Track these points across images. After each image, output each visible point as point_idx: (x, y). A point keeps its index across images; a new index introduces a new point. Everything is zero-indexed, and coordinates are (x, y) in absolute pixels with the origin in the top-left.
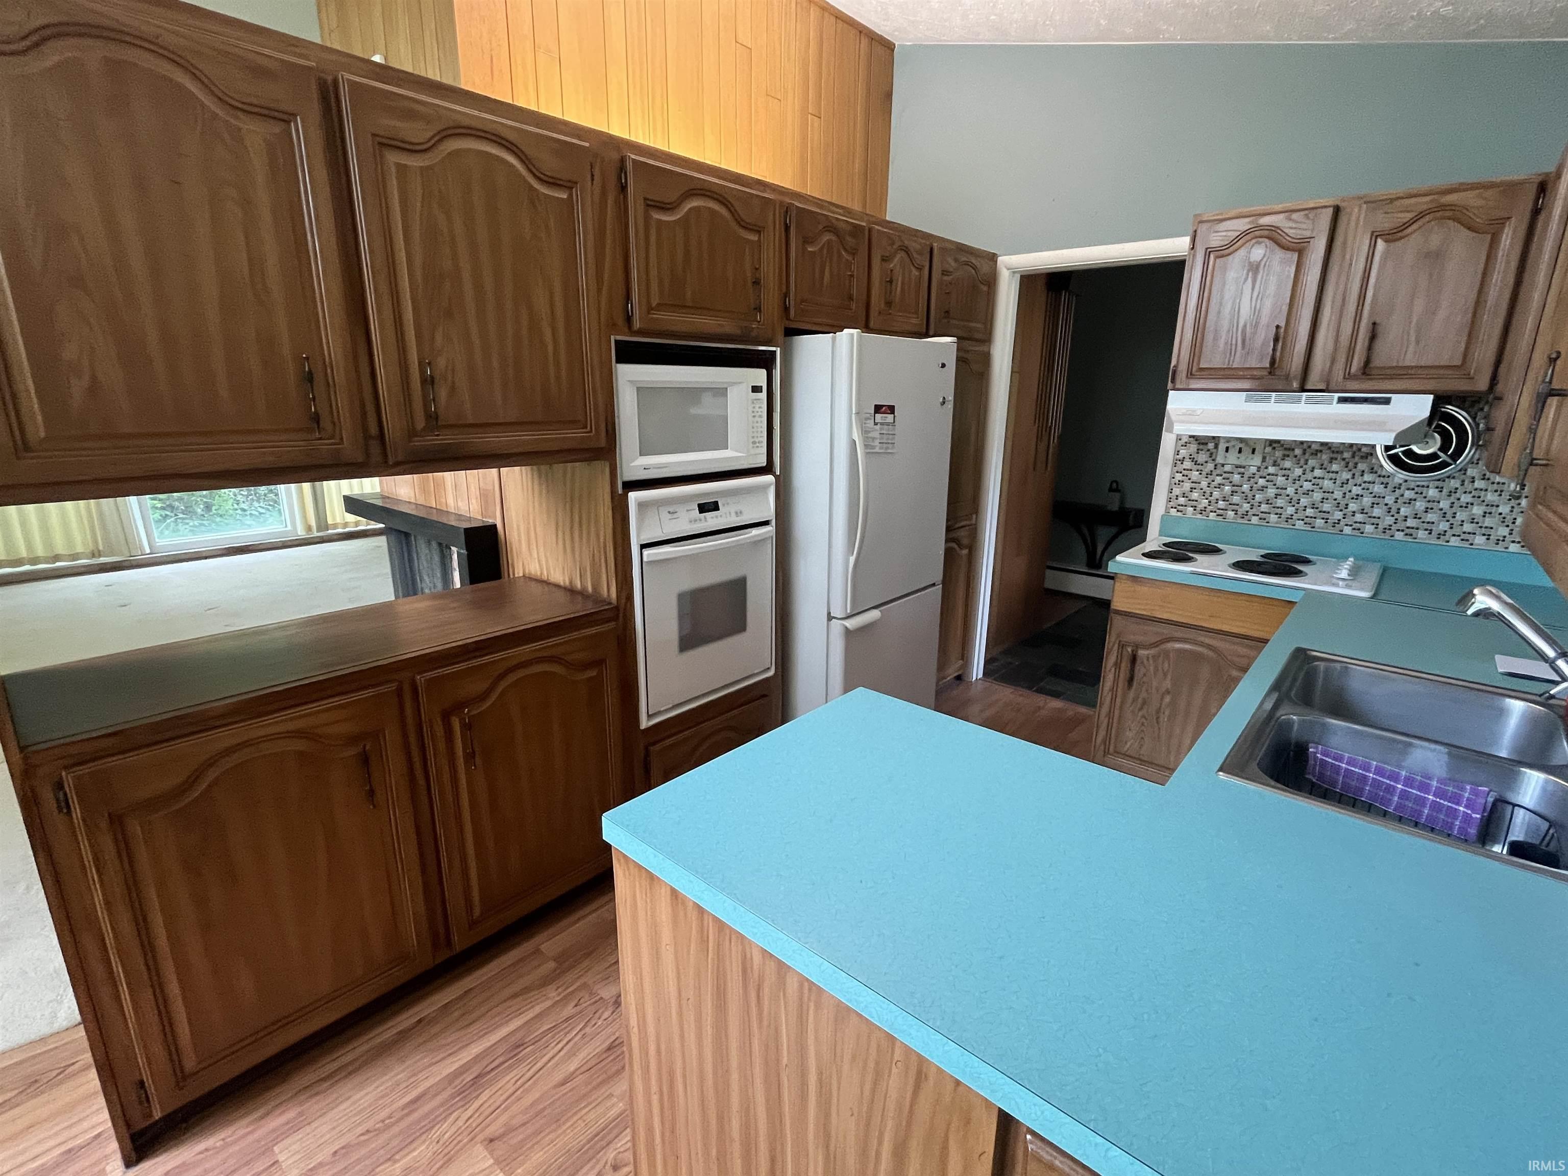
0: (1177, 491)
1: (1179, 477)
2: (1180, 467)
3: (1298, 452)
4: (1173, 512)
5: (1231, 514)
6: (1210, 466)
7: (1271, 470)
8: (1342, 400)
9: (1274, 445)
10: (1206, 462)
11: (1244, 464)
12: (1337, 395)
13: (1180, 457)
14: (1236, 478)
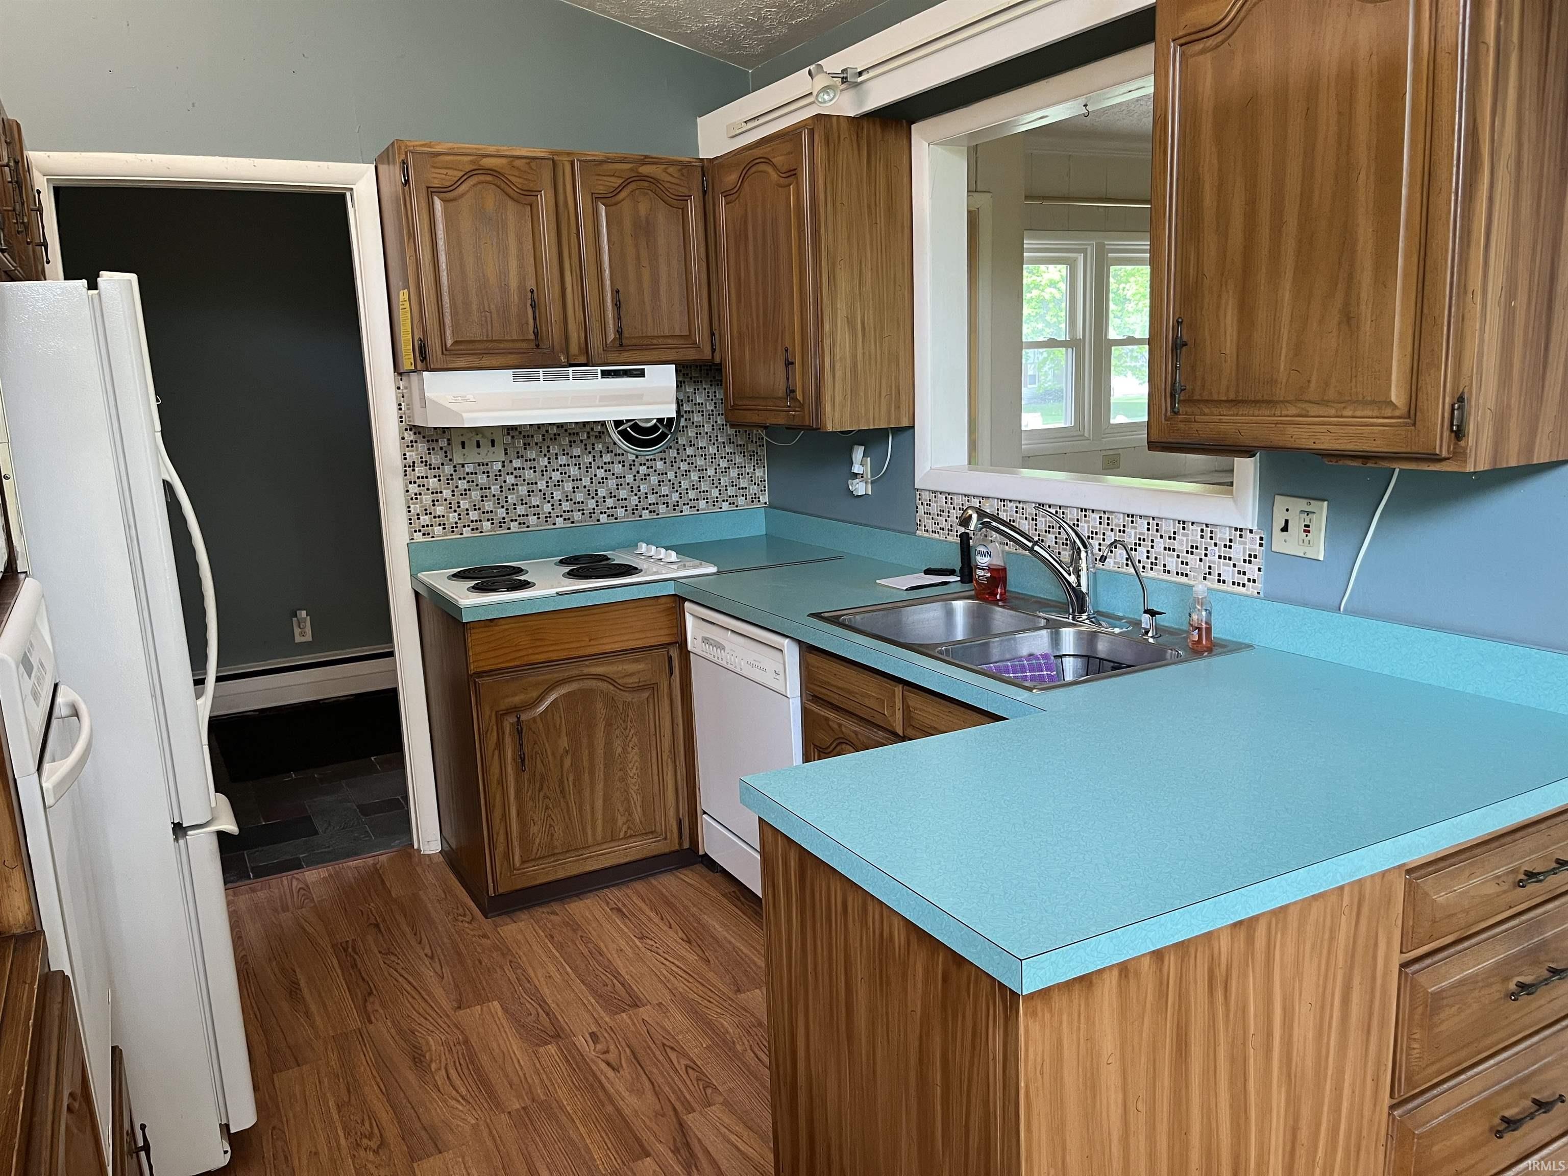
0: (416, 508)
1: (413, 488)
2: (412, 476)
3: (538, 438)
4: (418, 537)
5: (487, 525)
6: (448, 469)
7: (517, 463)
8: (605, 374)
9: (512, 433)
10: (443, 464)
11: (485, 461)
12: (599, 369)
13: (409, 461)
14: (482, 479)
